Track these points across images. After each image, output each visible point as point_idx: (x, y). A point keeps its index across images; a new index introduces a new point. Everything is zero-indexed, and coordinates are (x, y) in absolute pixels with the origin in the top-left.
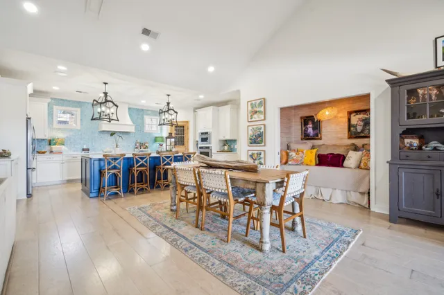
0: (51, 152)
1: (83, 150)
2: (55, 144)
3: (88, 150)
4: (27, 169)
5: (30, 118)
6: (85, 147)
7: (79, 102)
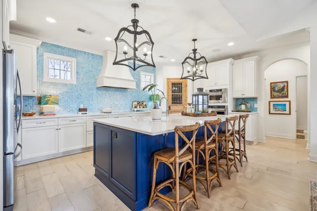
0: (42, 113)
1: (80, 110)
2: (46, 104)
3: (85, 110)
4: (5, 154)
5: (11, 52)
6: (82, 107)
7: (75, 51)
